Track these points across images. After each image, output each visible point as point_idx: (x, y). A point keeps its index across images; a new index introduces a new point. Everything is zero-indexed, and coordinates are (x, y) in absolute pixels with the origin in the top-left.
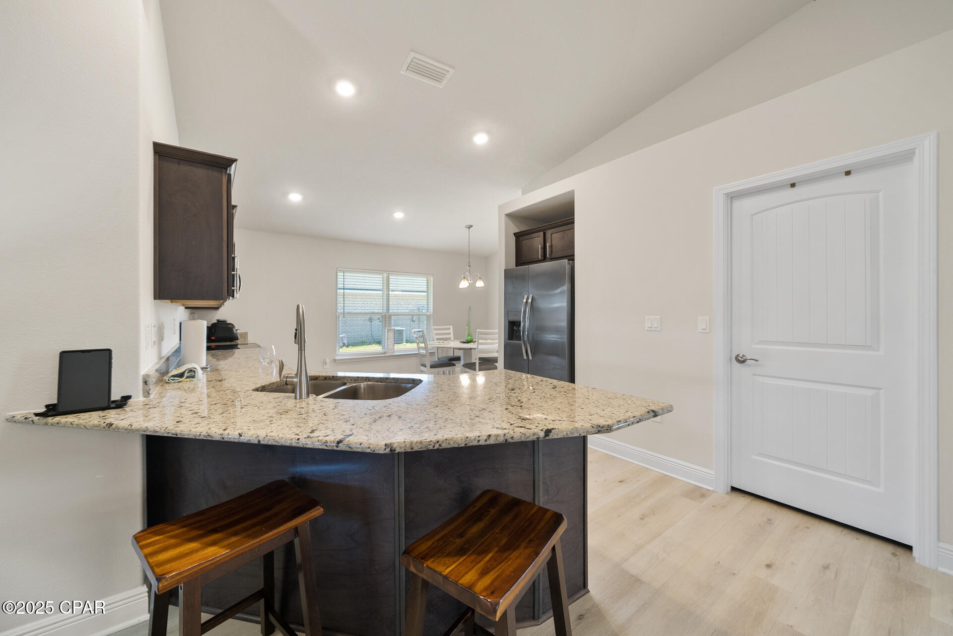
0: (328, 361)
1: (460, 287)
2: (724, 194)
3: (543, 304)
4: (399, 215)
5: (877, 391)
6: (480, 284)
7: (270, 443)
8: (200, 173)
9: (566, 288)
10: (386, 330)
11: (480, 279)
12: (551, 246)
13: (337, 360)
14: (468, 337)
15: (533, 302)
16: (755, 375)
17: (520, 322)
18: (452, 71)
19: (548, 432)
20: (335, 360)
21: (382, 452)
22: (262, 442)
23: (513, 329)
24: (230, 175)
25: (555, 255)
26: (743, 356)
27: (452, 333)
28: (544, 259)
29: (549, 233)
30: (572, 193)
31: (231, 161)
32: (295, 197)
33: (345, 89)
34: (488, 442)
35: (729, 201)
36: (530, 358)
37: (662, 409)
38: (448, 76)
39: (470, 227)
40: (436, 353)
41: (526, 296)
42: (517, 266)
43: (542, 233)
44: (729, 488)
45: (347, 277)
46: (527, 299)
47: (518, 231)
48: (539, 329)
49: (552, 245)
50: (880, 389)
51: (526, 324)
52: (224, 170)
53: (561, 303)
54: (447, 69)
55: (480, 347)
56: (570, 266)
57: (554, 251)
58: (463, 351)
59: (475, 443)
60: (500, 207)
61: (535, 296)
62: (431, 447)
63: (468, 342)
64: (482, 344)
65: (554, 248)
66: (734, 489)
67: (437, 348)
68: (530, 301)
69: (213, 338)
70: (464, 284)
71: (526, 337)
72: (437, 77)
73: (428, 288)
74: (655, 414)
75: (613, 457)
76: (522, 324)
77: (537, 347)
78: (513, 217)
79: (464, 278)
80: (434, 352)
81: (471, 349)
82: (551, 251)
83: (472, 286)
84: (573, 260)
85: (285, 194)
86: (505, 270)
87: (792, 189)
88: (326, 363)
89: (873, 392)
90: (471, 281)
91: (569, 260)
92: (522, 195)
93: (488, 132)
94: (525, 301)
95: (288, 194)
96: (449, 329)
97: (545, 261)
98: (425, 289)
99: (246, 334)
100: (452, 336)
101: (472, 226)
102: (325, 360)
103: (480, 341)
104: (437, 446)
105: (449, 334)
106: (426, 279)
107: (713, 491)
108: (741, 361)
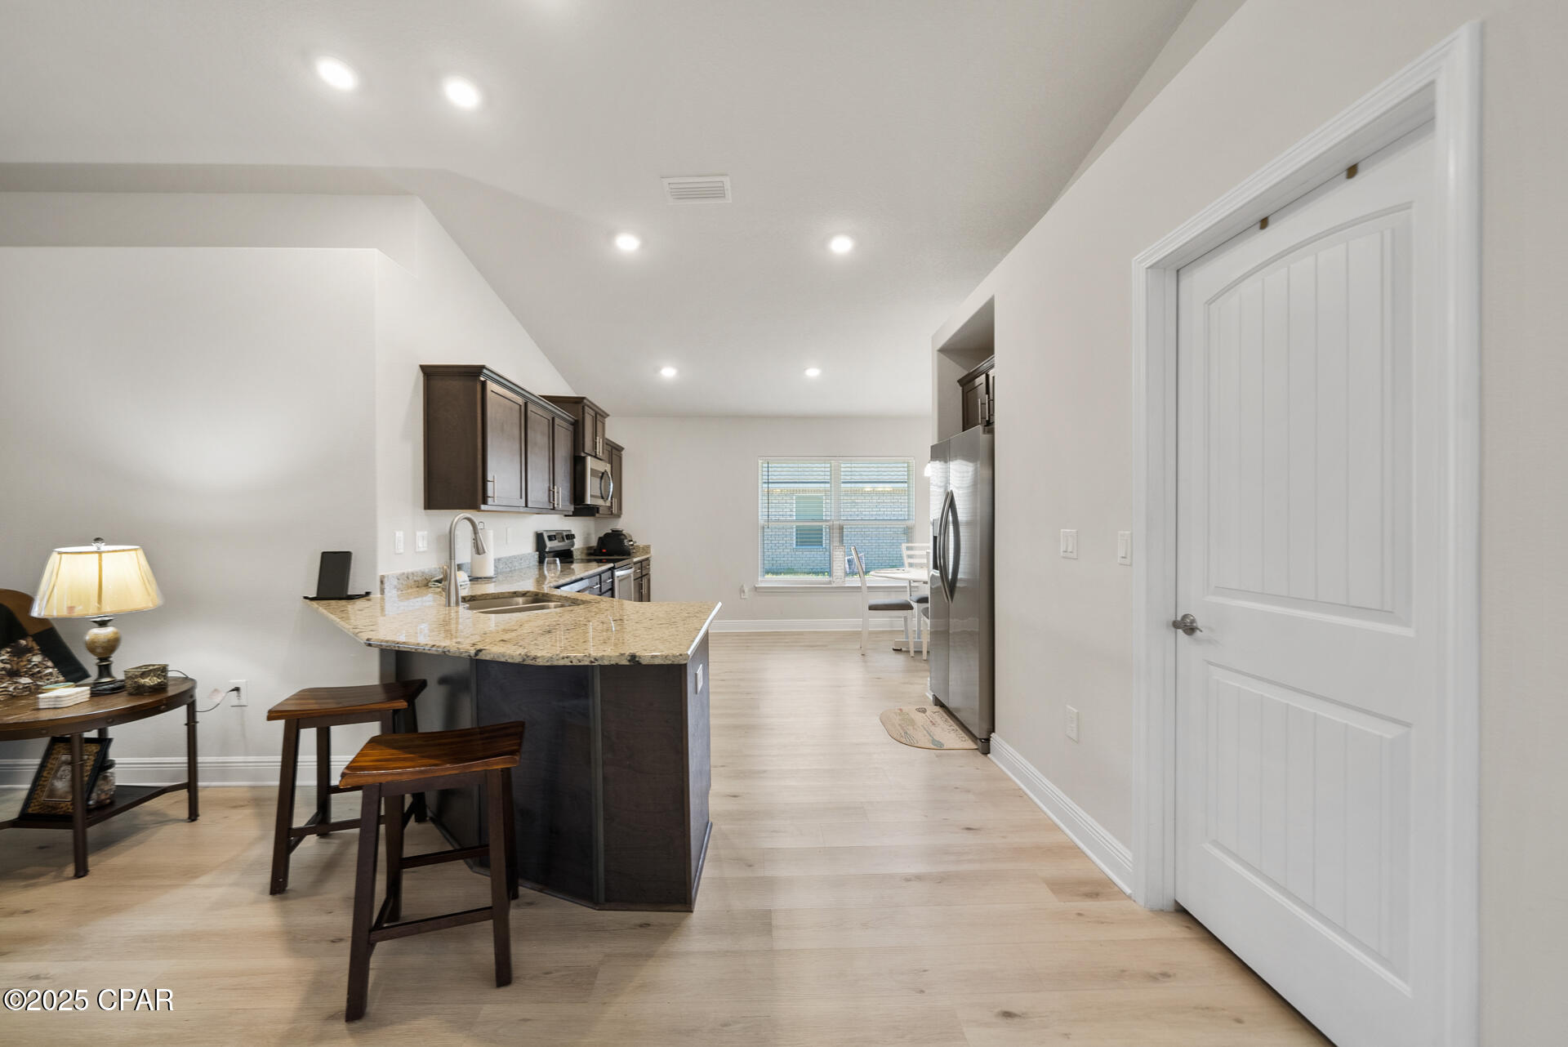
0: (746, 590)
2: (1147, 268)
4: (813, 373)
5: (1406, 729)
13: (760, 588)
15: (953, 502)
16: (1210, 663)
18: (727, 180)
20: (756, 588)
24: (483, 382)
26: (1194, 620)
30: (993, 302)
32: (669, 372)
33: (627, 244)
35: (1171, 278)
36: (950, 600)
38: (728, 188)
43: (985, 376)
44: (1170, 906)
46: (946, 497)
47: (962, 375)
50: (1410, 726)
52: (477, 378)
54: (718, 179)
56: (988, 437)
61: (955, 493)
66: (1181, 911)
68: (949, 498)
69: (604, 551)
72: (718, 193)
73: (908, 475)
76: (942, 541)
78: (947, 352)
85: (657, 369)
86: (931, 447)
87: (1264, 231)
88: (744, 592)
95: (660, 369)
98: (905, 478)
99: (648, 547)
102: (742, 586)
106: (906, 465)
107: (1129, 897)
108: (1186, 626)
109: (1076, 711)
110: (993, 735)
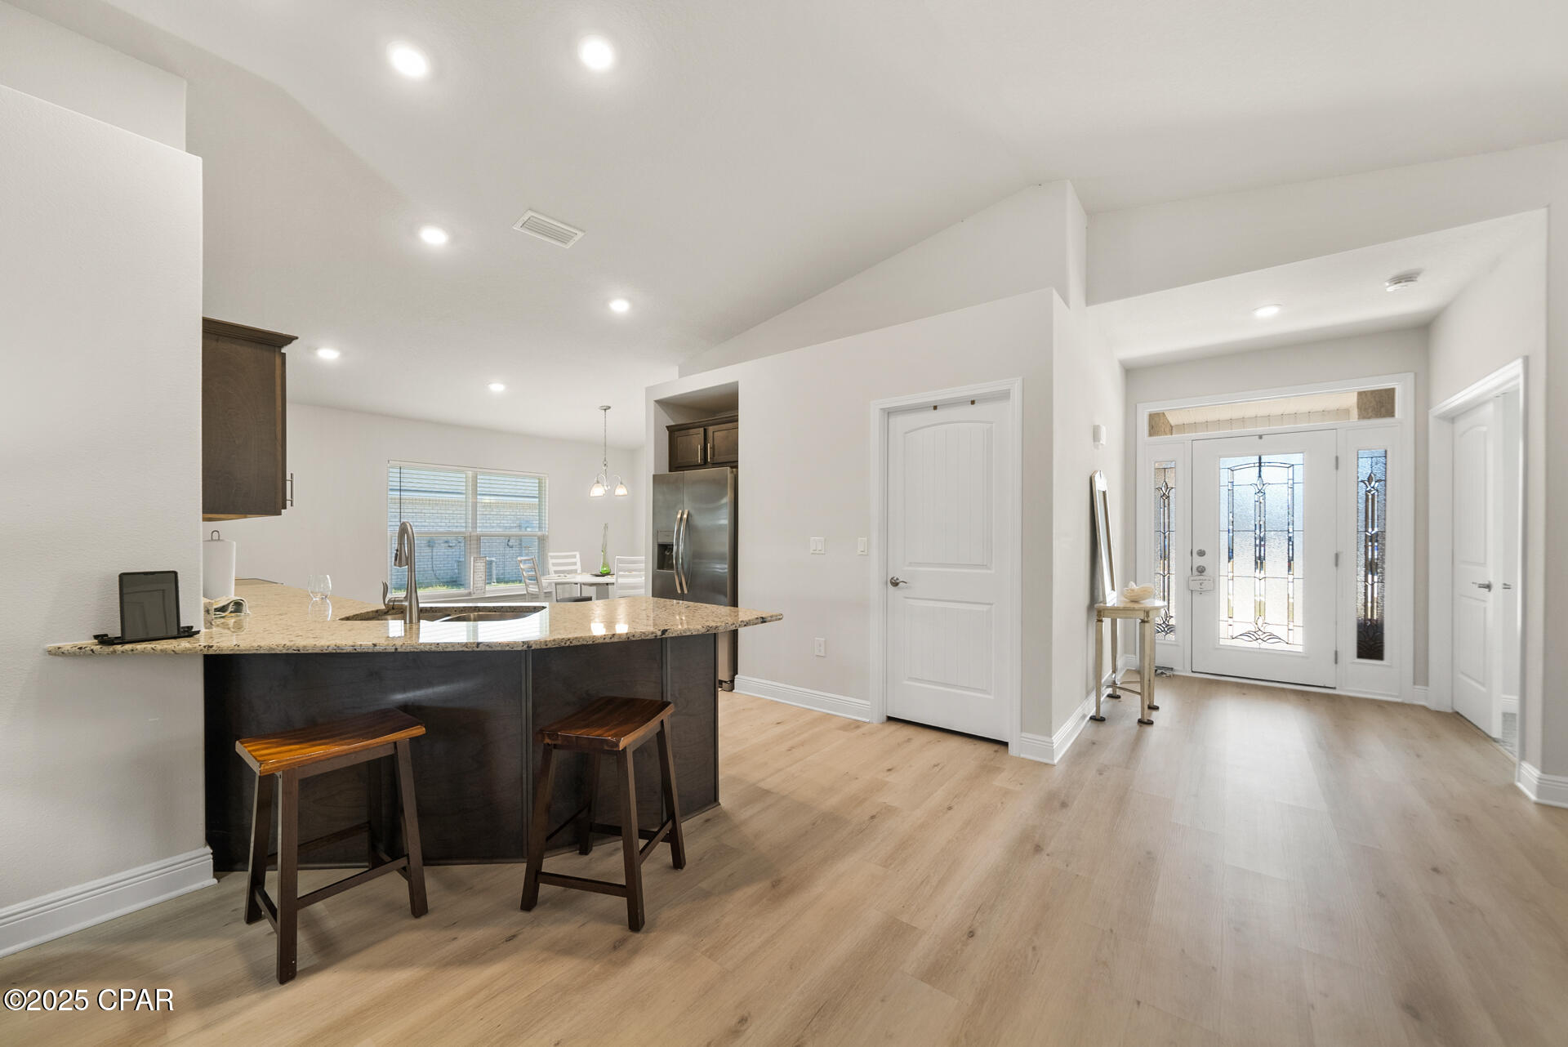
1: (591, 495)
2: (881, 409)
3: (701, 521)
4: (497, 387)
5: (989, 606)
6: (621, 491)
7: (408, 650)
8: (246, 352)
9: (727, 500)
10: (472, 559)
11: (621, 483)
12: (713, 448)
14: (603, 567)
15: (690, 518)
16: (908, 597)
17: (673, 545)
18: (580, 234)
19: (664, 632)
21: (520, 649)
22: (399, 650)
23: (664, 554)
24: (284, 355)
25: (719, 459)
26: (897, 579)
27: (579, 564)
28: (705, 464)
29: (711, 429)
30: (736, 385)
31: (289, 340)
32: (328, 354)
33: (434, 237)
34: (613, 640)
35: (886, 415)
36: (686, 592)
37: (771, 617)
38: (577, 238)
39: (607, 408)
40: (554, 593)
41: (680, 511)
42: (670, 471)
43: (702, 429)
44: (885, 718)
45: (406, 475)
46: (682, 515)
47: (673, 424)
48: (697, 555)
49: (714, 445)
50: (992, 604)
51: (680, 548)
52: (277, 349)
53: (724, 521)
54: (577, 232)
55: (621, 580)
56: (733, 475)
57: (716, 453)
58: (594, 588)
59: (601, 641)
60: (649, 390)
61: (692, 512)
62: (563, 644)
63: (603, 575)
64: (622, 576)
65: (716, 447)
66: (890, 719)
67: (556, 584)
68: (685, 516)
70: (598, 491)
71: (680, 566)
72: (563, 238)
73: (540, 490)
74: (763, 620)
75: (777, 703)
76: (675, 548)
77: (692, 577)
78: (667, 405)
79: (598, 482)
80: (550, 593)
81: (607, 584)
82: (713, 455)
83: (610, 494)
84: (737, 467)
86: (654, 476)
87: (934, 411)
89: (985, 608)
90: (607, 486)
91: (732, 467)
92: (680, 377)
93: (629, 299)
94: (679, 516)
95: (317, 350)
96: (574, 557)
97: (707, 466)
98: (536, 493)
100: (578, 567)
101: (609, 408)
103: (621, 573)
104: (568, 643)
105: (575, 564)
106: (537, 481)
107: (869, 723)
108: (895, 584)
109: (823, 639)
110: (736, 676)
